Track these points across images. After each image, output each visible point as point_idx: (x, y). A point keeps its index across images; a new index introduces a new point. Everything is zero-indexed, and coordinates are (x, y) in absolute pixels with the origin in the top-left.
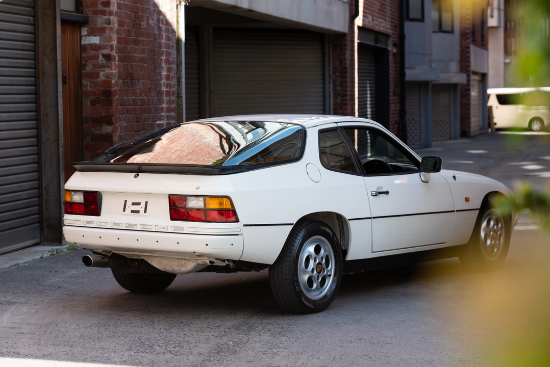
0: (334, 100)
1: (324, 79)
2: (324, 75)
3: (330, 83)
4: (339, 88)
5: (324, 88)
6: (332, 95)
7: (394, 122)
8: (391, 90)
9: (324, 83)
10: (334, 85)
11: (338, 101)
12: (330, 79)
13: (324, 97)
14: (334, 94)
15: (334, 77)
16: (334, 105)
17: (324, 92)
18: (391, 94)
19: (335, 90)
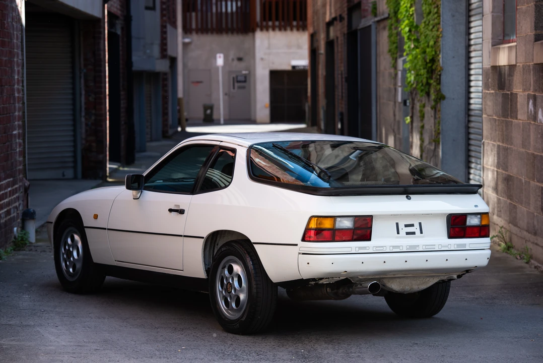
0: (86, 98)
1: (73, 72)
2: (73, 68)
3: (80, 78)
4: (92, 84)
5: (74, 83)
6: (83, 92)
7: (123, 123)
8: (121, 84)
9: (73, 78)
10: (86, 81)
11: (91, 99)
12: (80, 73)
13: (74, 94)
14: (86, 91)
15: (85, 71)
16: (86, 103)
17: (74, 89)
18: (121, 88)
19: (86, 86)
